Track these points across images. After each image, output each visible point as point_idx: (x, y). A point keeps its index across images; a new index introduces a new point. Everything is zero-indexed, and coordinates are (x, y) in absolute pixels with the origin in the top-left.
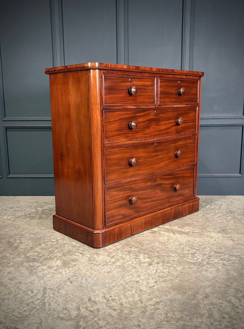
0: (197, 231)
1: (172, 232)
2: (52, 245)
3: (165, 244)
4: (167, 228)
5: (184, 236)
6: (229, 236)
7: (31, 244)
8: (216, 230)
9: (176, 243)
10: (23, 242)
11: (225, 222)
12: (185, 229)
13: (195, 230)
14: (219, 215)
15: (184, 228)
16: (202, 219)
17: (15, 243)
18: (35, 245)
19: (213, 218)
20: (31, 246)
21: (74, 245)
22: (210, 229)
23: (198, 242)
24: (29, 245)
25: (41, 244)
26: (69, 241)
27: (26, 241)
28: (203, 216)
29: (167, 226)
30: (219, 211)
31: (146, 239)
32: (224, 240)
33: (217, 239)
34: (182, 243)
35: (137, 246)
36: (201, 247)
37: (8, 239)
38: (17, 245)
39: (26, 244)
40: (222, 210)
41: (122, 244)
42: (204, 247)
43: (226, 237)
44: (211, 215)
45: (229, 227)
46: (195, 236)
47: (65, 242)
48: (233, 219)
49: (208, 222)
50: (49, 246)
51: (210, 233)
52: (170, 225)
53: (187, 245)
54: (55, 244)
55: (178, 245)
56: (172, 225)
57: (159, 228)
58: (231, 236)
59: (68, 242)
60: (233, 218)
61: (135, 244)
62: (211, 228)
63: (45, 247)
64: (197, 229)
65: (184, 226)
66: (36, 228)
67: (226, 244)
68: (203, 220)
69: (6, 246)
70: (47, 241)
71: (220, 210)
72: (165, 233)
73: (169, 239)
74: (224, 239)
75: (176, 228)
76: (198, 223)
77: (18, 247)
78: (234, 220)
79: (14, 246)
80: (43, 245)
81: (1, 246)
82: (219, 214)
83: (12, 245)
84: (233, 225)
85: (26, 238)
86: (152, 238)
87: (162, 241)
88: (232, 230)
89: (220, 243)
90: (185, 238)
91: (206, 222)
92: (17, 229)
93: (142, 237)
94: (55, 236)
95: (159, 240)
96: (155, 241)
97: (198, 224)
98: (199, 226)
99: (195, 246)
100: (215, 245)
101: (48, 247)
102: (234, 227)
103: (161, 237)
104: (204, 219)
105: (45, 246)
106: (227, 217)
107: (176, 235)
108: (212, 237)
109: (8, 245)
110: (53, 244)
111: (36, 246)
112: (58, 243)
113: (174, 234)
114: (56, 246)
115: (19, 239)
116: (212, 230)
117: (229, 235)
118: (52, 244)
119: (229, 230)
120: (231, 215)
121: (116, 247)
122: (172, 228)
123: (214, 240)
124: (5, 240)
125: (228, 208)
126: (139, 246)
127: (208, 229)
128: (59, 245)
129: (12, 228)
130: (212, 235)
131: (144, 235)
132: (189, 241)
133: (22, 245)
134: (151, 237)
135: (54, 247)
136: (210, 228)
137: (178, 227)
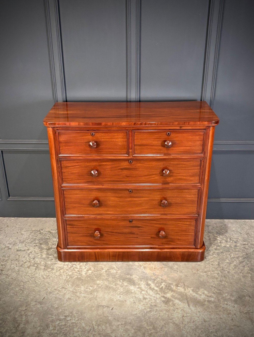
0: (213, 299)
1: (186, 302)
2: (60, 328)
3: (180, 327)
4: (181, 292)
5: (199, 310)
6: (246, 311)
7: (38, 324)
8: (233, 296)
9: (191, 326)
10: (29, 320)
11: (242, 277)
12: (200, 294)
13: (210, 297)
14: (235, 263)
15: (199, 292)
16: (218, 272)
17: (21, 323)
18: (42, 327)
19: (229, 271)
20: (39, 328)
21: (83, 328)
22: (226, 295)
23: (214, 324)
24: (36, 328)
25: (48, 324)
26: (78, 320)
27: (32, 317)
28: (219, 265)
29: (181, 288)
30: (236, 254)
31: (159, 316)
32: (242, 320)
33: (234, 316)
34: (198, 324)
35: (150, 332)
36: (218, 335)
37: (13, 313)
38: (24, 327)
39: (33, 324)
40: (238, 253)
41: (134, 328)
42: (221, 334)
43: (243, 312)
44: (227, 263)
45: (247, 290)
46: (210, 310)
47: (73, 321)
48: (251, 272)
49: (223, 278)
50: (58, 331)
51: (227, 304)
52: (184, 285)
53: (203, 329)
54: (64, 325)
55: (193, 330)
56: (186, 284)
57: (173, 293)
58: (248, 309)
59: (77, 322)
60: (250, 270)
61: (148, 328)
62: (228, 293)
63: (52, 331)
64: (213, 295)
65: (198, 288)
66: (42, 290)
67: (244, 328)
68: (218, 274)
69: (12, 330)
70: (54, 317)
71: (237, 251)
72: (180, 303)
73: (183, 317)
74: (242, 316)
75: (191, 292)
76: (213, 280)
77: (25, 332)
78: (251, 274)
79: (20, 329)
80: (51, 328)
81: (7, 330)
82: (235, 260)
83: (18, 326)
84: (250, 285)
85: (32, 311)
86: (165, 314)
87: (176, 320)
88: (249, 296)
89: (238, 327)
90: (201, 314)
91: (221, 279)
92: (22, 291)
93: (155, 312)
94: (63, 308)
95: (174, 319)
96: (169, 321)
97: (213, 283)
98: (215, 287)
99: (212, 332)
100: (232, 331)
101: (56, 331)
102: (252, 290)
103: (175, 313)
104: (220, 272)
105: (53, 329)
106: (244, 267)
107: (191, 307)
108: (229, 311)
109: (14, 328)
110: (61, 326)
111: (44, 329)
112: (66, 324)
113: (189, 306)
114: (65, 329)
115: (25, 313)
116: (228, 297)
117: (247, 307)
118: (60, 324)
119: (247, 298)
120: (248, 263)
121: (128, 334)
122: (186, 291)
123: (231, 319)
124: (10, 316)
125: (245, 248)
126: (152, 332)
127: (224, 296)
128: (67, 327)
129: (17, 289)
130: (229, 307)
131: (157, 307)
132: (205, 321)
133: (29, 326)
134: (164, 312)
135: (63, 332)
136: (226, 293)
137: (193, 290)
